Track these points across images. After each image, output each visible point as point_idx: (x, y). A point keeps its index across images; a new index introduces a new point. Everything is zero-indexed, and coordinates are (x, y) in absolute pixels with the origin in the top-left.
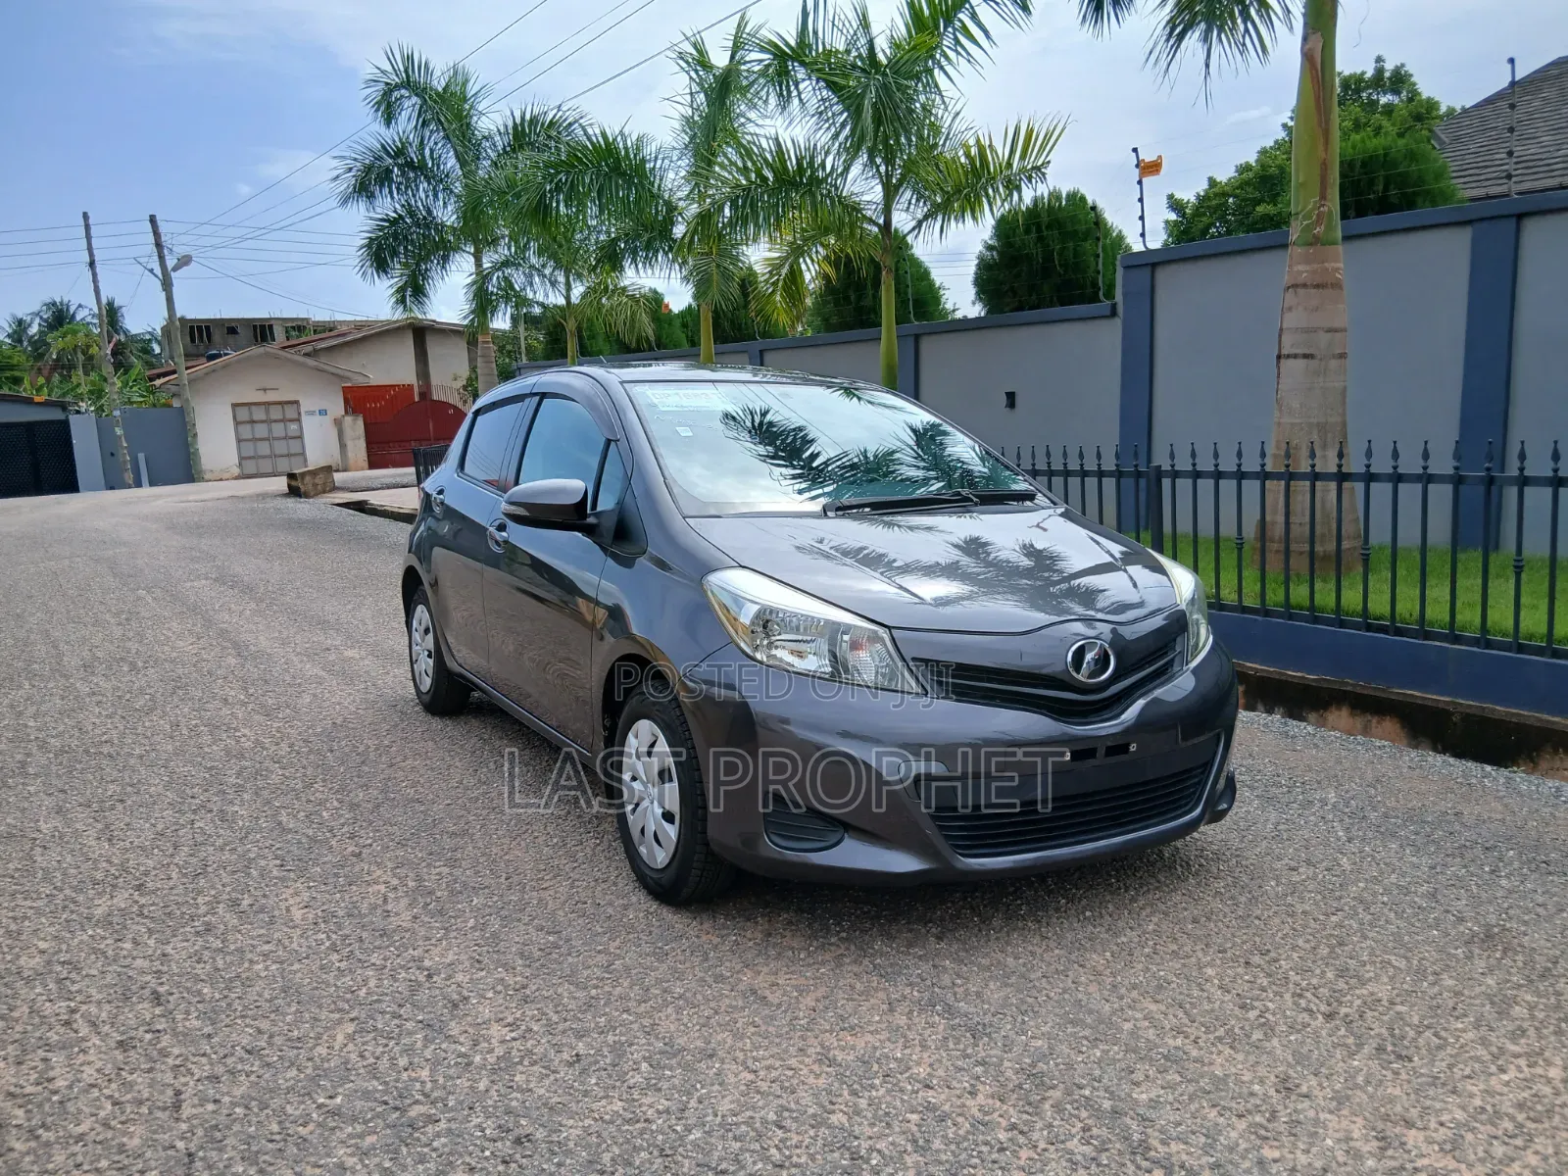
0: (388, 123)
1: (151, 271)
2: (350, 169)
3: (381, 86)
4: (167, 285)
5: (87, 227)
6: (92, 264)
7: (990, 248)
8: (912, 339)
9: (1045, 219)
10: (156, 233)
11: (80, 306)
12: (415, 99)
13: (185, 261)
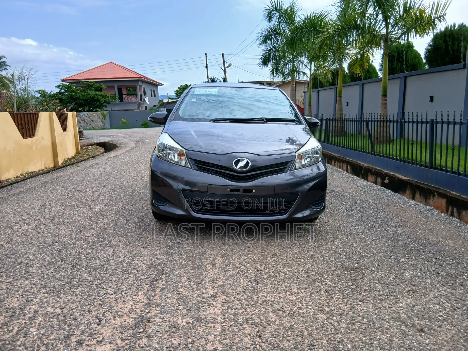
0: (270, 21)
1: (221, 68)
2: (261, 36)
3: (268, 11)
4: (225, 72)
5: (206, 57)
6: (207, 67)
7: (430, 45)
8: (404, 78)
9: (448, 34)
10: (223, 58)
11: (218, 79)
12: (278, 14)
13: (230, 65)
